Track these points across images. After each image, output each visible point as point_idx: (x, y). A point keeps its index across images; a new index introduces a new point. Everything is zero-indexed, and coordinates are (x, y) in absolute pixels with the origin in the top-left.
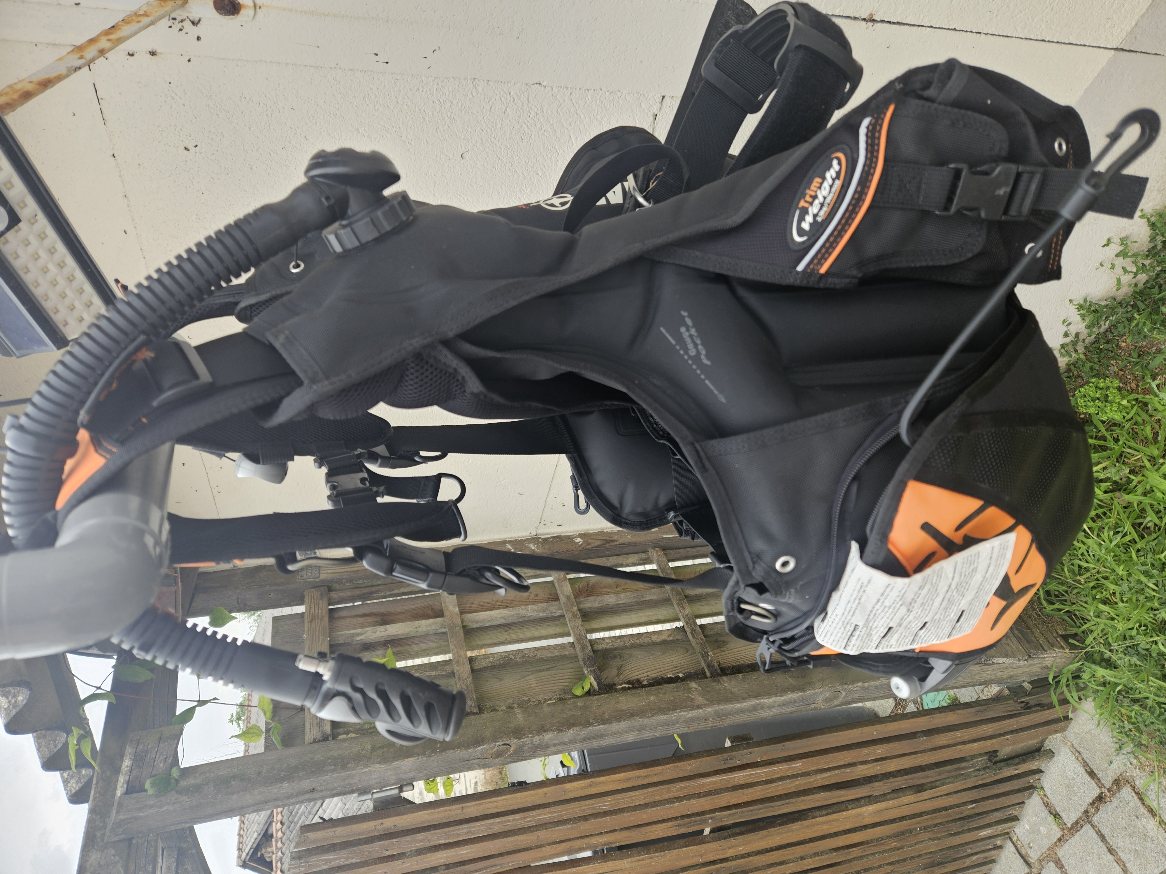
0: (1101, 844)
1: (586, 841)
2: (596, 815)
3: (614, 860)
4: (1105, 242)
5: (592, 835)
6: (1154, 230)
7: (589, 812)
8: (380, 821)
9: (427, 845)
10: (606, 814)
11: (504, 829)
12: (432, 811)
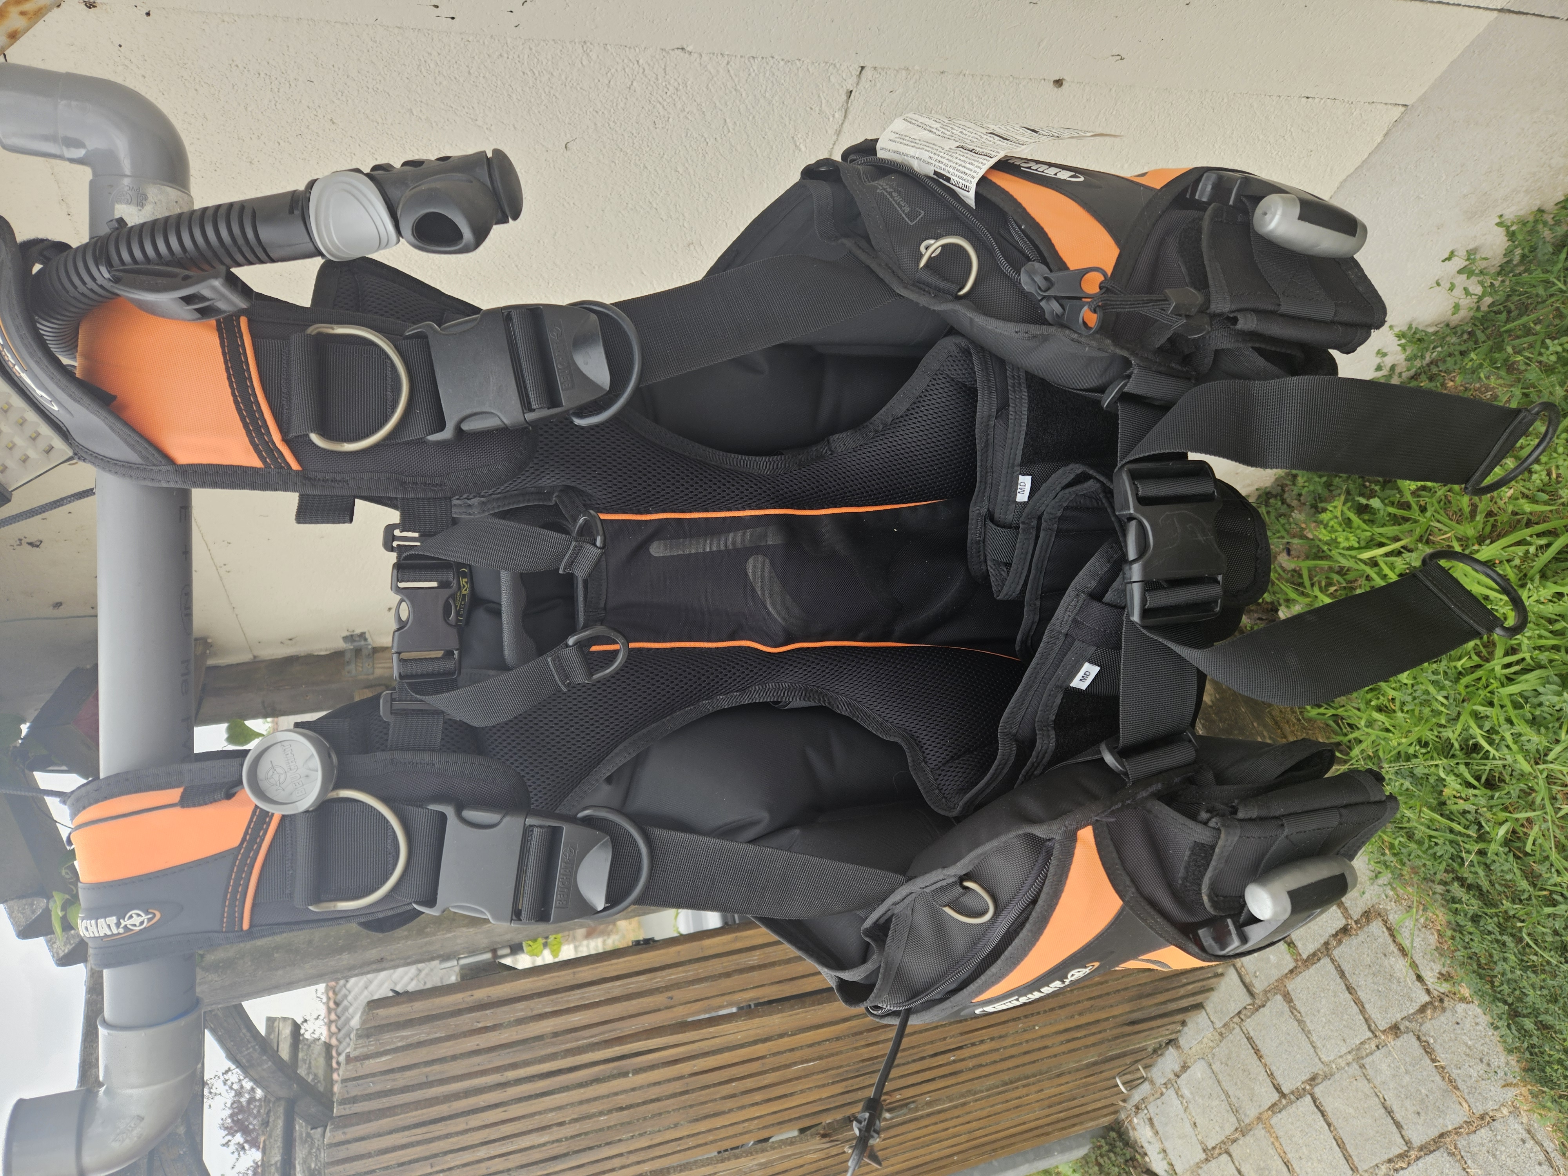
0: (1339, 980)
1: (727, 998)
2: (741, 971)
3: (762, 1016)
4: (1447, 256)
5: (734, 992)
6: (1514, 242)
7: (733, 968)
8: (469, 993)
9: (530, 1014)
10: (752, 968)
11: (626, 992)
12: (535, 978)
